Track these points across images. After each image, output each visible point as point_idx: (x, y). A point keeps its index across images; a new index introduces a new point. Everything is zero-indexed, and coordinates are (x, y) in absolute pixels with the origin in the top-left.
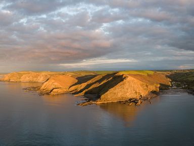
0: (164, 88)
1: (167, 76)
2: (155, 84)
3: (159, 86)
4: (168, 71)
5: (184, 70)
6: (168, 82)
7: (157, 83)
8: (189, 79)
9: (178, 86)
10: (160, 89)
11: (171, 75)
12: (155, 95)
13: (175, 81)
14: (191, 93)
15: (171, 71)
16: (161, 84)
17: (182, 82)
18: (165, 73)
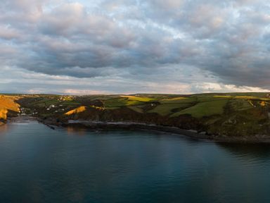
0: (12, 115)
1: (16, 101)
2: (2, 110)
3: (6, 112)
4: (17, 95)
5: (34, 95)
6: (16, 107)
7: (4, 109)
8: (39, 105)
9: (27, 113)
10: (8, 115)
11: (20, 99)
12: (2, 123)
13: (25, 107)
14: (41, 122)
15: (20, 95)
16: (8, 110)
17: (31, 108)
18: (14, 97)
